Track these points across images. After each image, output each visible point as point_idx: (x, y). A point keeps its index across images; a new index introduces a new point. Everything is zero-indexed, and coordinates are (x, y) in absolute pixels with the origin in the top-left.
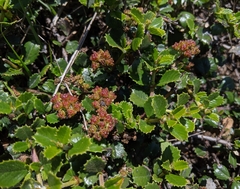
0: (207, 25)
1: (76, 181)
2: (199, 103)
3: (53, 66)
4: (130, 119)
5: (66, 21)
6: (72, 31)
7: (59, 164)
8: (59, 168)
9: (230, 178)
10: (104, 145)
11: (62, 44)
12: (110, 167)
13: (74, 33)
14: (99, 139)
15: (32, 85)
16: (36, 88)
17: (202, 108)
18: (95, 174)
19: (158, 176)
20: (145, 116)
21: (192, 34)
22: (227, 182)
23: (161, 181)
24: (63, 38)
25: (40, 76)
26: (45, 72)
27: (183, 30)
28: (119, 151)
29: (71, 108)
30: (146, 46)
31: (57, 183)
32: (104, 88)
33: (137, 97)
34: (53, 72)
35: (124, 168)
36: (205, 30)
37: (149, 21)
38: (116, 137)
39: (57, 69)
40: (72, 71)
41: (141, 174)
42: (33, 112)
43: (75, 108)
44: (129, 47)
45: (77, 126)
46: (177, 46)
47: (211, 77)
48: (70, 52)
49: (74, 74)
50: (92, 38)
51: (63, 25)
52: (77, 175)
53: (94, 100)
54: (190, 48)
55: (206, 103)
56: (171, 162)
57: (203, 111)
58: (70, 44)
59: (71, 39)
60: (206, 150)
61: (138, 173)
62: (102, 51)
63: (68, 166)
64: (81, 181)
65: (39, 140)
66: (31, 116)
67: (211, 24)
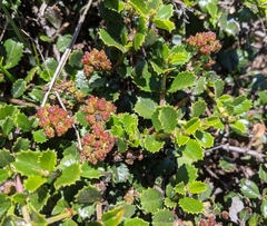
0: (232, 11)
1: (68, 214)
2: (222, 109)
3: (42, 69)
4: (135, 135)
5: (55, 10)
6: (63, 22)
7: (45, 196)
8: (46, 200)
9: (259, 196)
10: (102, 169)
11: (52, 40)
12: (112, 193)
13: (66, 25)
14: (95, 163)
15: (16, 94)
16: (20, 98)
17: (226, 115)
18: (92, 204)
19: (172, 200)
20: (154, 130)
21: (214, 22)
22: (256, 200)
23: (174, 205)
24: (53, 31)
25: (25, 83)
26: (31, 76)
27: (202, 18)
28: (123, 174)
29: (61, 124)
30: (151, 42)
31: (41, 220)
32: (100, 98)
33: (143, 107)
34: (42, 76)
35: (132, 192)
36: (230, 16)
37: (153, 11)
38: (118, 158)
39: (46, 73)
40: (65, 74)
41: (151, 198)
42: (13, 130)
43: (66, 124)
44: (130, 44)
45: (70, 145)
46: (192, 40)
47: (239, 74)
48: (61, 50)
49: (68, 78)
50: (91, 30)
51: (52, 15)
52: (71, 206)
53: (87, 113)
54: (208, 43)
55: (230, 109)
56: (186, 183)
57: (227, 119)
58: (61, 39)
59: (63, 33)
60: (233, 162)
61: (147, 197)
62: (96, 51)
63: (59, 196)
64: (75, 213)
65: (19, 168)
66: (11, 137)
67: (237, 8)
